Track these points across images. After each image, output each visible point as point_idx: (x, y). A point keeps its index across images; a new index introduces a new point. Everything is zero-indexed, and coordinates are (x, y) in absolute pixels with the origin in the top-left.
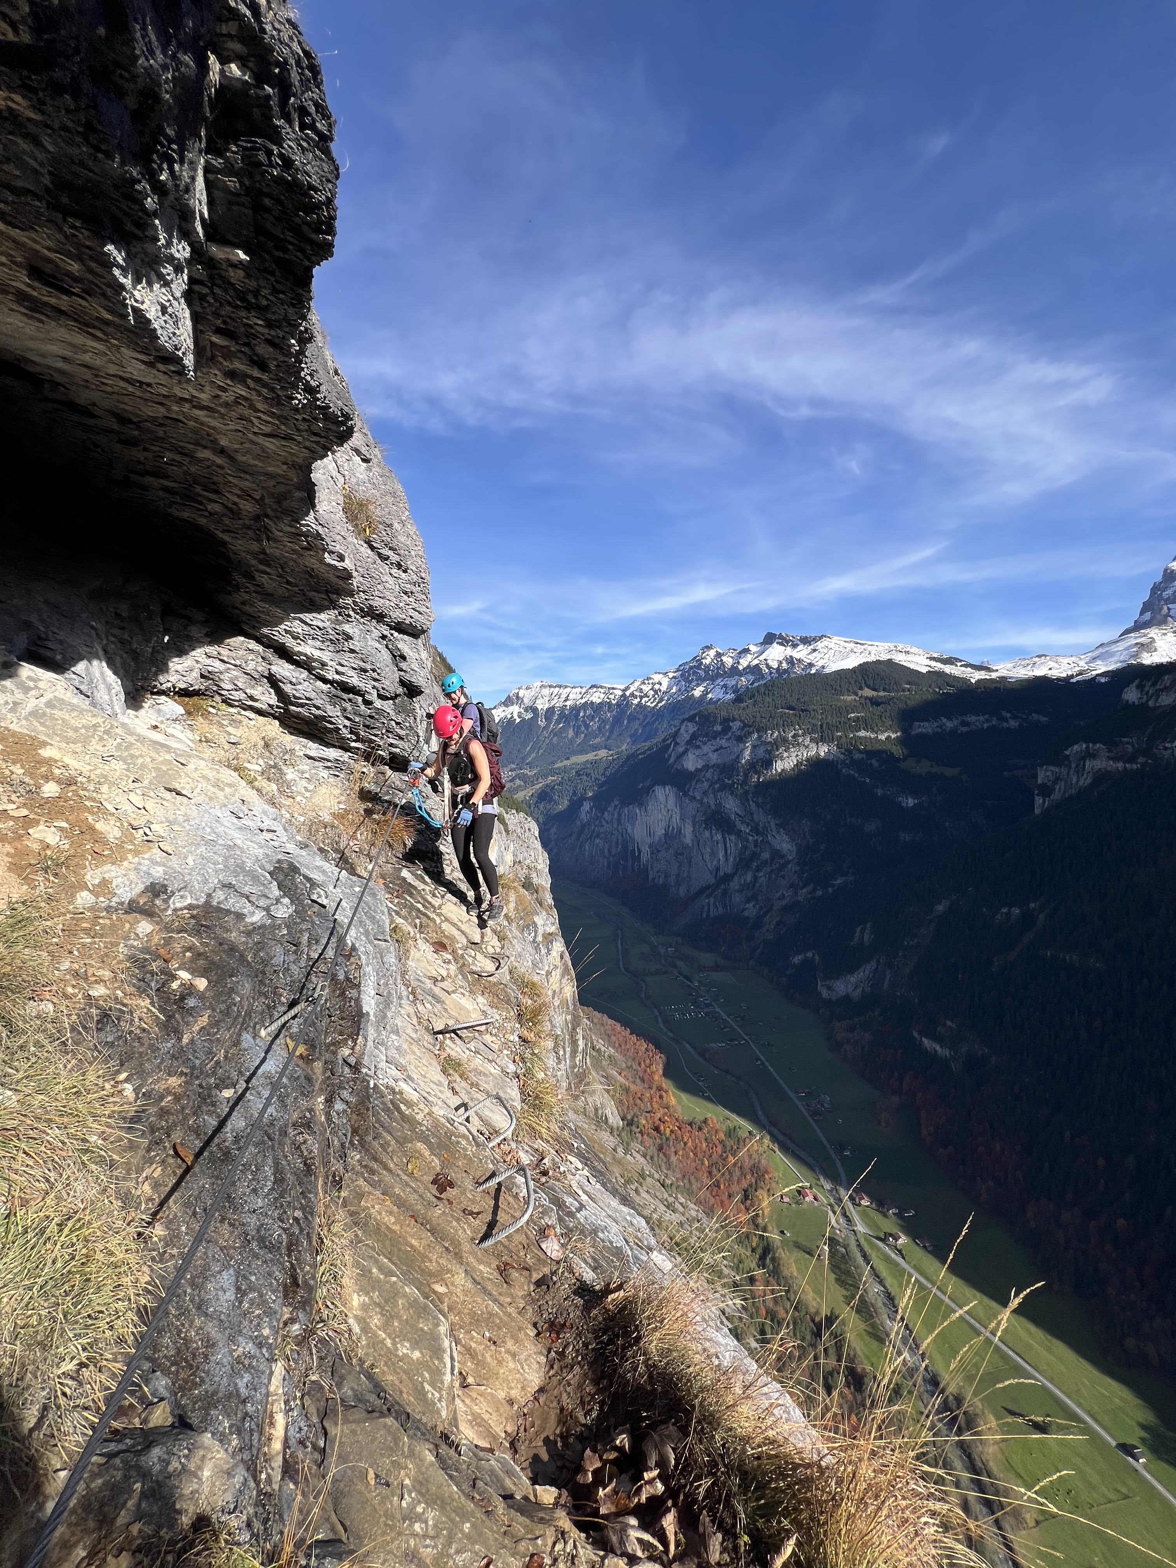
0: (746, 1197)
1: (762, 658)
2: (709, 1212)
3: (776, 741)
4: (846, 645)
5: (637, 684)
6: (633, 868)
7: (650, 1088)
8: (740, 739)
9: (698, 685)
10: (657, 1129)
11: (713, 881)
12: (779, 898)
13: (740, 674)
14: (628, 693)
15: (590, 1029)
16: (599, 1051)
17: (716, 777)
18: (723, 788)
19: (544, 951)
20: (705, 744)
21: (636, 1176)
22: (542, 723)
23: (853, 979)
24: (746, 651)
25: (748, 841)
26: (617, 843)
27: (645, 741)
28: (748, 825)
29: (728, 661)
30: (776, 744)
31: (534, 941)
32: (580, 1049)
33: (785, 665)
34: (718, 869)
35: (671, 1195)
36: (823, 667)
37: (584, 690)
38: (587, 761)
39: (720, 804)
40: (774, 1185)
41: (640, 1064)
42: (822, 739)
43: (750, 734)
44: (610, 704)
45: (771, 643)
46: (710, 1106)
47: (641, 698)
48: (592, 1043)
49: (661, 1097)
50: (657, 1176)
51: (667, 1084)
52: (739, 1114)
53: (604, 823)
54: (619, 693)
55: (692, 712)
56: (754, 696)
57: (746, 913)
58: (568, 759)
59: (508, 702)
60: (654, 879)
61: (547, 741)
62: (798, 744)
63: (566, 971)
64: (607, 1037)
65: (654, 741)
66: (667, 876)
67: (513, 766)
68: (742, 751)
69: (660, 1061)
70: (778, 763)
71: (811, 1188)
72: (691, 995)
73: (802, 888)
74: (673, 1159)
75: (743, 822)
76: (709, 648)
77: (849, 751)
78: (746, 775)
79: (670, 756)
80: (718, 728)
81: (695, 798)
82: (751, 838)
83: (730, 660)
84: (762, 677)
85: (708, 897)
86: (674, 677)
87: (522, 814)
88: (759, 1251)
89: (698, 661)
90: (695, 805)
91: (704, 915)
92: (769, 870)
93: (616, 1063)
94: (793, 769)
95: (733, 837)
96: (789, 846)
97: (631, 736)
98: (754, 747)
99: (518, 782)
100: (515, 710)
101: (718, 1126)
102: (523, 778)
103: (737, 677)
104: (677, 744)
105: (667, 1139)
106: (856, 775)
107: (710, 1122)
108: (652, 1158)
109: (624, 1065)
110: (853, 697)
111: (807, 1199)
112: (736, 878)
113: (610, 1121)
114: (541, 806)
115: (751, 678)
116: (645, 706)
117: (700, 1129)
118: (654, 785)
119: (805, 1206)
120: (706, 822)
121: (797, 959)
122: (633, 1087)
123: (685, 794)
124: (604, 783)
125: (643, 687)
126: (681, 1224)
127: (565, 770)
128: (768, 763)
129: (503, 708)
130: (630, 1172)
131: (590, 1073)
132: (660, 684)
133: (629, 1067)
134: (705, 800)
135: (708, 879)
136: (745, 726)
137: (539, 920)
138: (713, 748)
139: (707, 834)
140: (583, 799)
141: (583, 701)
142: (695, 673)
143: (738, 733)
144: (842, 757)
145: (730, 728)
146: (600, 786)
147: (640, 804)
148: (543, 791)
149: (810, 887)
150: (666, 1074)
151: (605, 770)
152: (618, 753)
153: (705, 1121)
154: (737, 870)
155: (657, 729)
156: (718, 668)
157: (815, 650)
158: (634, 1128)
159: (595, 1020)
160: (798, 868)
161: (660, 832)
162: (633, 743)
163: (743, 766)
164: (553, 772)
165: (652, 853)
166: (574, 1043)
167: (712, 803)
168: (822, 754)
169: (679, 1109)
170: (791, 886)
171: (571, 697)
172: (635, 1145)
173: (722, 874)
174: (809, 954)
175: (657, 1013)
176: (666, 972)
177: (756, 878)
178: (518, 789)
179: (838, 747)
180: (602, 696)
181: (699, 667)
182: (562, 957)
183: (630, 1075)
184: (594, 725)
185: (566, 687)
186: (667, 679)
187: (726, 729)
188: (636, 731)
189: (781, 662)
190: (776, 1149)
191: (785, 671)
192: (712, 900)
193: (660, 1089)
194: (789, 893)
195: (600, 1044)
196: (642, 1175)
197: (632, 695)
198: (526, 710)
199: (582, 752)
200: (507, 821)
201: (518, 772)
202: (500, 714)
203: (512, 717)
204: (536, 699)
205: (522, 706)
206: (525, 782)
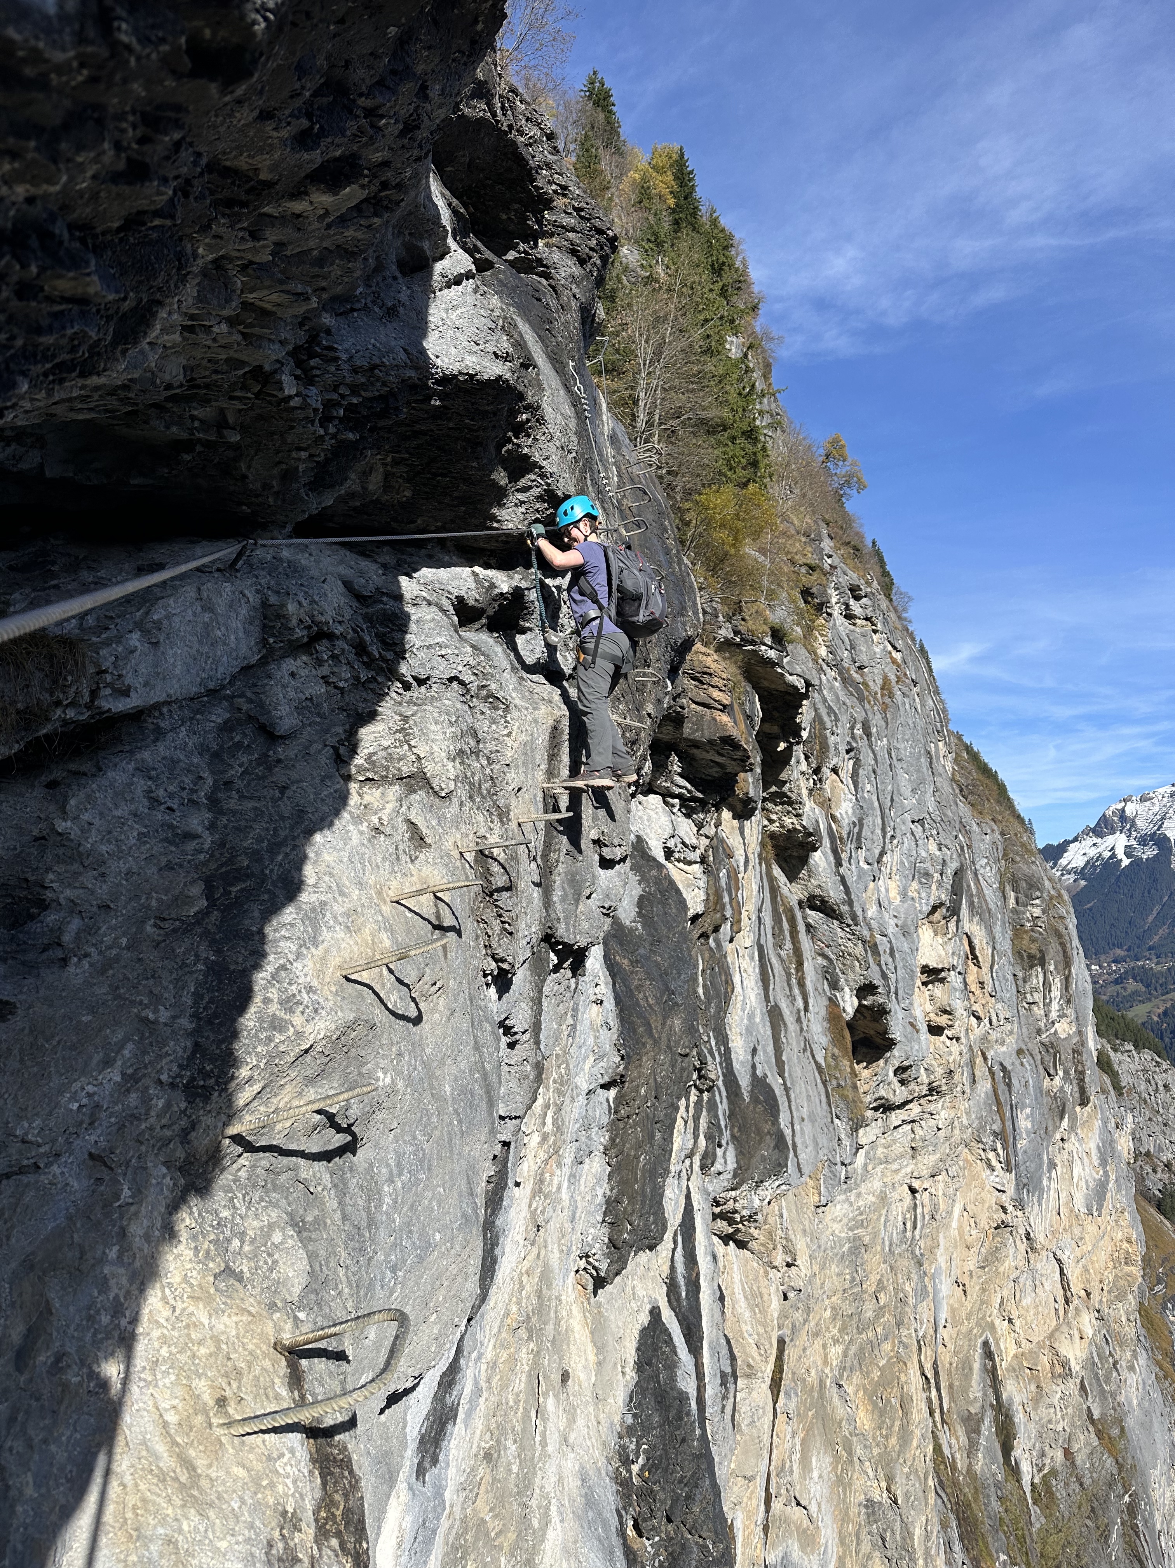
200: (1116, 1067)
201: (1132, 964)
202: (1087, 850)
203: (1113, 856)
204: (1163, 819)
205: (1134, 834)
206: (1148, 986)
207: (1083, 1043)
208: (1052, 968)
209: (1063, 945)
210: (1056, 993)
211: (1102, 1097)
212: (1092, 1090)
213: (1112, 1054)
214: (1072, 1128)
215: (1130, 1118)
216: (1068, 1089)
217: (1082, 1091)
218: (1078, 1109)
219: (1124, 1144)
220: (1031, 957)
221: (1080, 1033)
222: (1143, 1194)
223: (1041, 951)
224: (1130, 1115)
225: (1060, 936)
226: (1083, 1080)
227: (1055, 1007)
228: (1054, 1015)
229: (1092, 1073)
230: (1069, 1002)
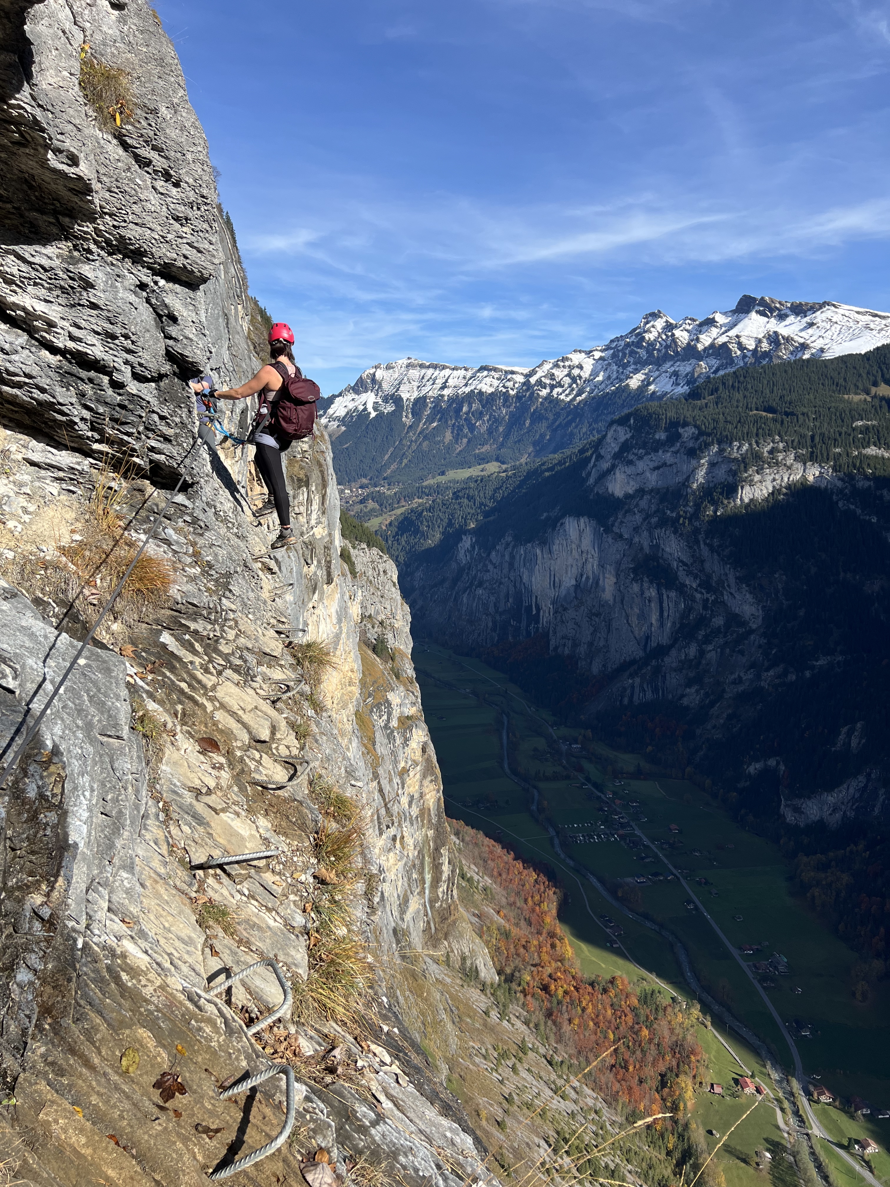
0: (663, 1084)
1: (732, 333)
2: (611, 1100)
3: (744, 458)
4: (860, 317)
5: (547, 367)
6: (528, 633)
7: (539, 933)
8: (693, 453)
9: (636, 371)
10: (545, 988)
11: (641, 654)
12: (734, 683)
13: (699, 356)
14: (533, 380)
15: (460, 850)
16: (470, 880)
17: (653, 508)
18: (664, 522)
19: (398, 742)
20: (640, 458)
21: (514, 1049)
22: (407, 419)
23: (831, 798)
24: (710, 322)
25: (693, 600)
26: (507, 596)
27: (554, 452)
28: (696, 577)
29: (682, 336)
30: (744, 462)
31: (386, 727)
32: (445, 877)
33: (765, 346)
34: (648, 638)
35: (560, 1077)
36: (822, 350)
37: (469, 374)
38: (470, 478)
39: (658, 546)
40: (702, 1070)
41: (526, 900)
42: (813, 458)
43: (707, 445)
44: (506, 395)
45: (748, 312)
46: (620, 961)
47: (552, 387)
48: (461, 869)
49: (553, 946)
50: (542, 1050)
51: (560, 929)
52: (659, 975)
53: (490, 567)
54: (520, 379)
55: (626, 411)
56: (717, 390)
57: (685, 701)
58: (443, 473)
59: (359, 387)
60: (556, 648)
61: (414, 447)
62: (777, 464)
63: (427, 771)
64: (483, 862)
65: (568, 452)
66: (575, 645)
67: (365, 481)
68: (693, 471)
69: (554, 898)
70: (747, 489)
71: (753, 1076)
72: (601, 809)
73: (767, 670)
74: (566, 1028)
75: (689, 573)
76: (655, 316)
77: (850, 477)
78: (698, 506)
79: (589, 474)
80: (661, 435)
81: (621, 536)
82: (698, 596)
83: (686, 335)
84: (731, 361)
85: (631, 676)
86: (601, 359)
87: (375, 551)
88: (677, 1155)
89: (639, 335)
90: (621, 546)
91: (626, 701)
92: (722, 641)
93: (493, 898)
94: (766, 500)
95: (673, 594)
96: (753, 610)
97: (534, 444)
98: (712, 465)
99: (371, 504)
100: (369, 398)
101: (629, 989)
102: (378, 498)
103: (693, 361)
104: (600, 457)
105: (559, 1003)
106: (859, 511)
107: (619, 982)
108: (537, 1026)
109: (504, 900)
110: (863, 397)
111: (747, 1090)
112: (674, 652)
113: (482, 975)
114: (403, 540)
115: (715, 363)
116: (558, 401)
117: (605, 991)
118: (563, 516)
119: (743, 1100)
120: (635, 570)
121: (754, 768)
122: (515, 932)
123: (608, 530)
124: (493, 510)
125: (556, 372)
126: (572, 1115)
127: (438, 489)
128: (731, 490)
129: (351, 396)
130: (505, 1042)
131: (456, 908)
132: (580, 367)
133: (512, 904)
134: (636, 539)
135: (634, 651)
136: (701, 433)
137: (394, 698)
138: (652, 465)
139: (636, 587)
140: (461, 532)
141: (467, 390)
142: (632, 353)
143: (691, 444)
144: (839, 484)
145: (679, 436)
146: (486, 515)
147: (544, 542)
148: (406, 518)
149: (780, 669)
150: (563, 916)
151: (495, 491)
152: (514, 468)
153: (612, 981)
154: (676, 640)
155: (572, 434)
156: (667, 347)
157: (811, 325)
158: (514, 986)
159: (467, 839)
160: (763, 641)
161: (569, 582)
162: (538, 453)
163: (694, 492)
164: (422, 492)
165: (556, 612)
166: (437, 868)
167: (646, 544)
168: (811, 478)
169: (578, 964)
170: (753, 666)
171: (451, 382)
172: (515, 1008)
173: (654, 644)
174: (772, 762)
175: (552, 832)
176: (568, 777)
177: (702, 653)
178: (371, 514)
179: (835, 470)
180: (496, 383)
181: (639, 345)
182: (424, 750)
183: (511, 915)
184: (482, 426)
185: (444, 368)
186: (591, 361)
187: (674, 437)
188: (542, 436)
189: (759, 341)
190: (709, 1024)
191: (766, 354)
192: (638, 680)
193: (552, 935)
194: (748, 676)
195: (472, 871)
196: (522, 1048)
197: (539, 382)
198: (386, 400)
199: (464, 464)
200: (354, 559)
201: (372, 489)
202: (347, 404)
203: (365, 409)
204: (400, 384)
205: (380, 393)
206: (381, 505)
207: (332, 542)
208: (313, 488)
209: (322, 472)
210: (315, 506)
211: (342, 579)
212: (335, 573)
213: (352, 550)
214: (321, 599)
215: (360, 593)
216: (319, 573)
217: (329, 574)
218: (325, 586)
219: (355, 610)
220: (300, 480)
221: (330, 534)
222: (364, 642)
223: (306, 476)
224: (360, 591)
225: (320, 465)
226: (329, 567)
227: (314, 516)
228: (313, 522)
229: (337, 563)
230: (324, 513)
